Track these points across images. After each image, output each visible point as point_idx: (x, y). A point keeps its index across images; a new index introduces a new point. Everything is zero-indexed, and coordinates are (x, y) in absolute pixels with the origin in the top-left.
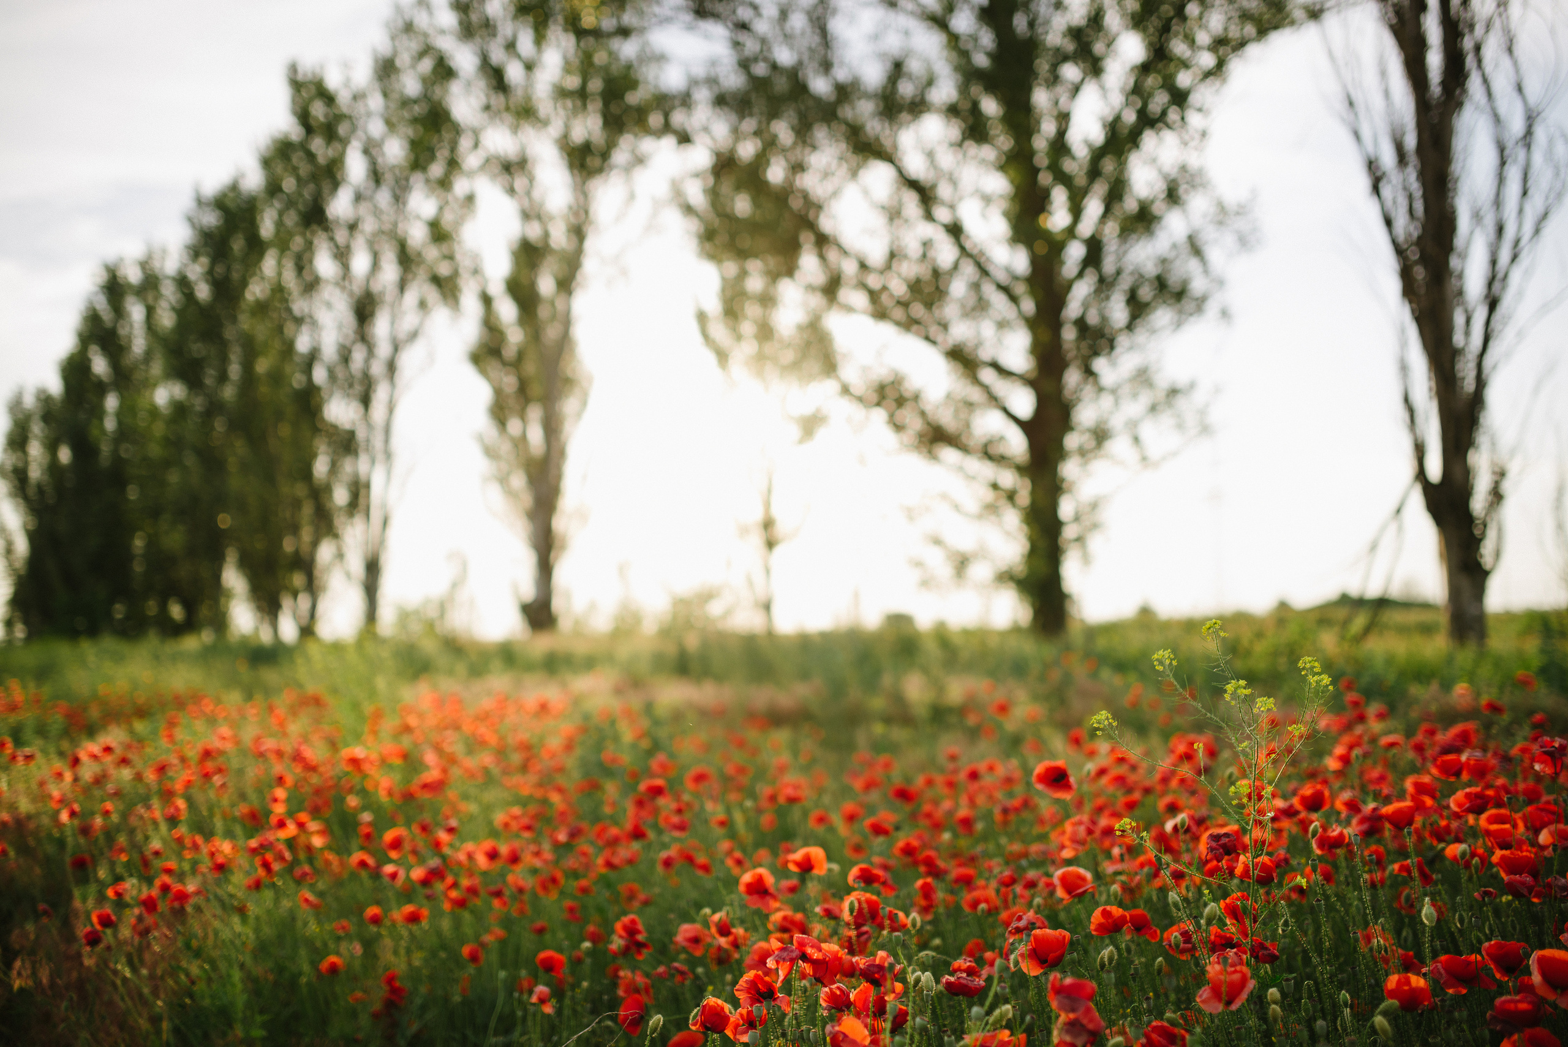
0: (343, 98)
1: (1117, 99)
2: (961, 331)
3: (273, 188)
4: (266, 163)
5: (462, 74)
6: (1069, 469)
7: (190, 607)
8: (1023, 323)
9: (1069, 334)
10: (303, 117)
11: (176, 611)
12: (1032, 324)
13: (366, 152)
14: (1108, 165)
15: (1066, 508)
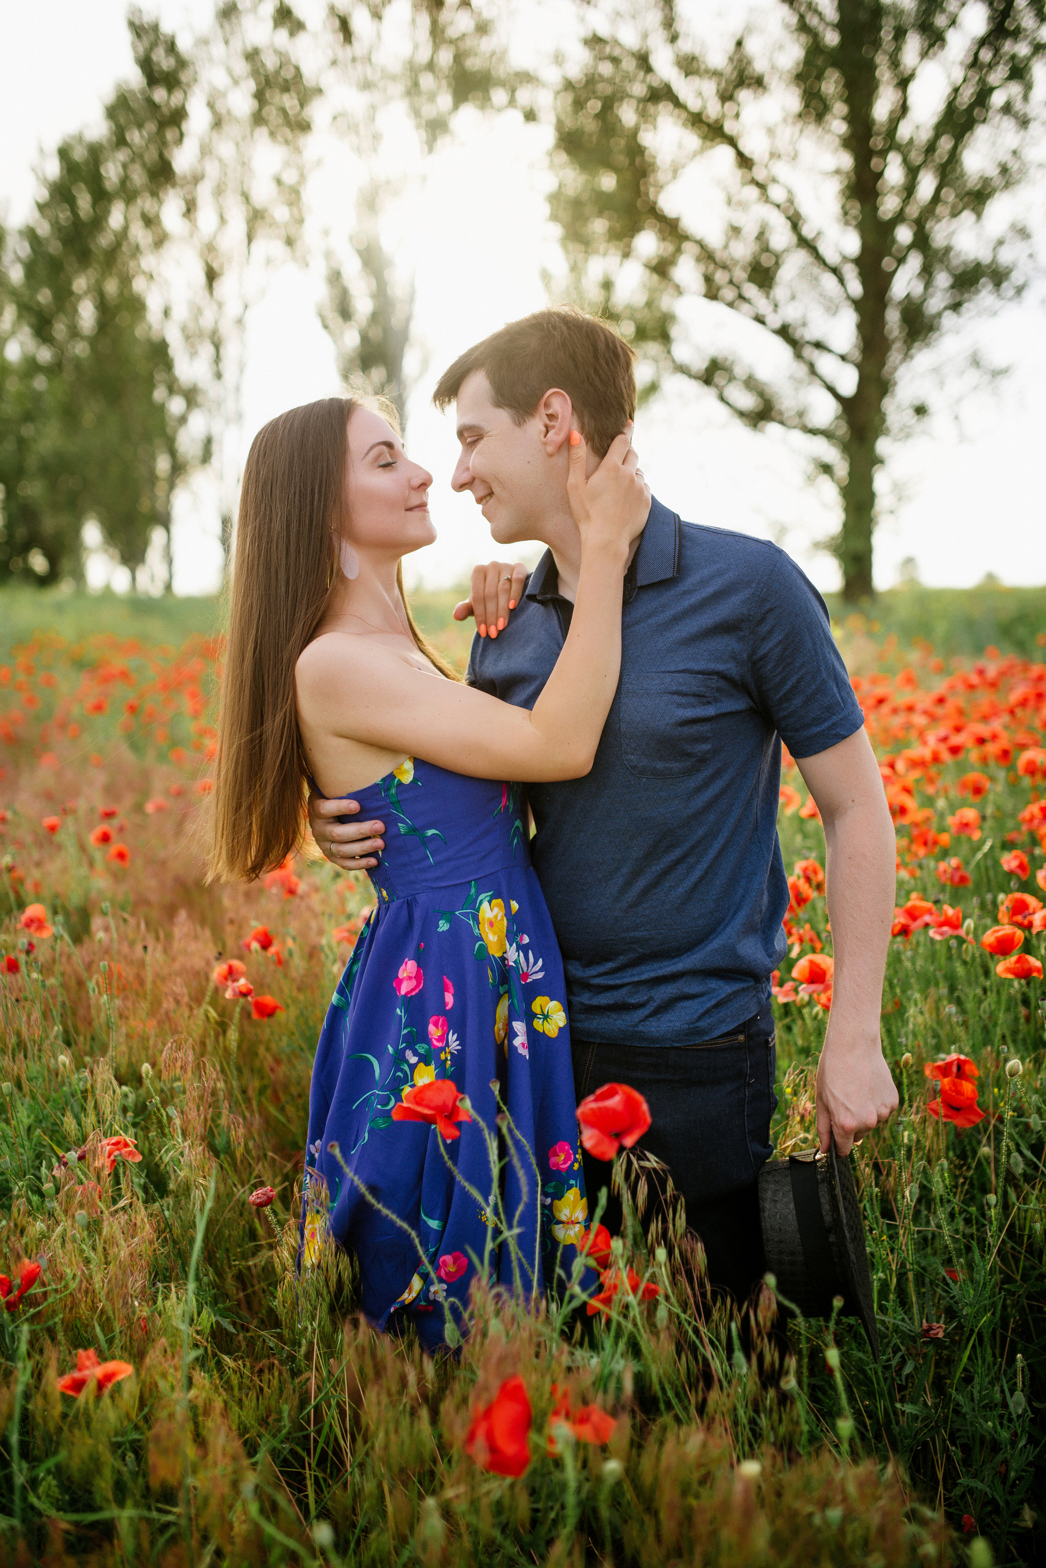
0: (184, 45)
1: (958, 74)
2: (790, 313)
3: (120, 140)
4: (112, 112)
5: (309, 25)
6: (883, 446)
7: (53, 559)
8: (849, 303)
9: (893, 317)
10: (146, 64)
11: (38, 562)
12: (858, 305)
13: (211, 105)
14: (946, 144)
15: (881, 482)
